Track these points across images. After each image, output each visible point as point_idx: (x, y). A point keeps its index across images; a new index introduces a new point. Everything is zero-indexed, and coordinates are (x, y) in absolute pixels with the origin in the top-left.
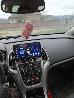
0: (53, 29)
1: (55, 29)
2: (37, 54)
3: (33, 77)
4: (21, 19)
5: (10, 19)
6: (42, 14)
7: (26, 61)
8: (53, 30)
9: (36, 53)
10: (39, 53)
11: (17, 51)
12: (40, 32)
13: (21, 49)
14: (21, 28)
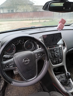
0: (47, 19)
1: (48, 19)
3: (57, 58)
4: (13, 9)
6: (34, 4)
7: (52, 47)
8: (47, 21)
12: (34, 23)
14: (13, 18)
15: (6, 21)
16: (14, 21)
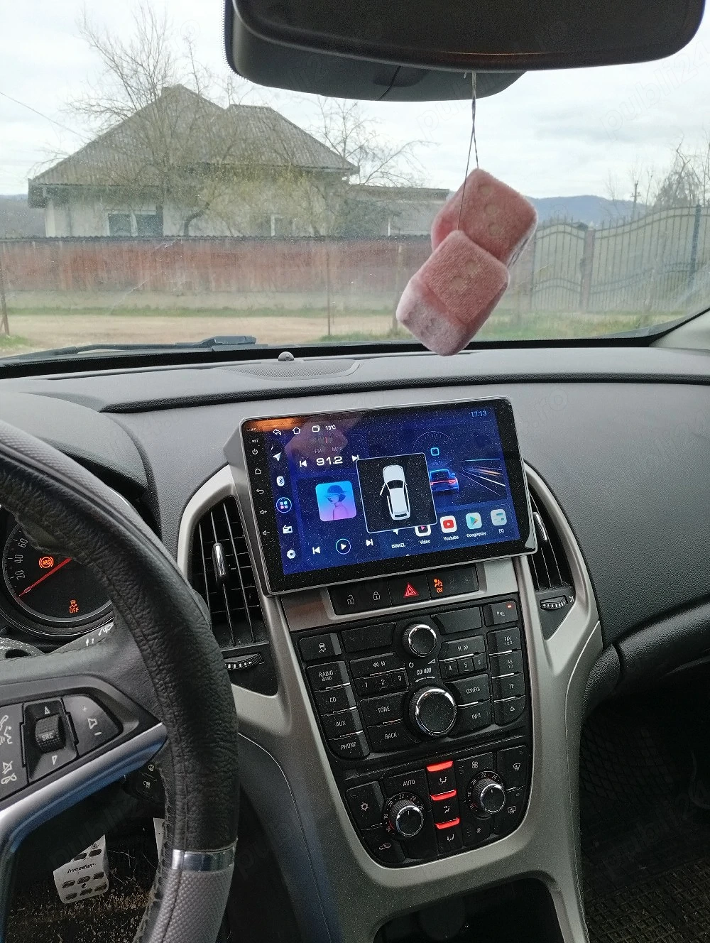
2: (486, 519)
3: (449, 764)
4: (151, 210)
5: (42, 204)
7: (376, 596)
9: (477, 516)
10: (499, 517)
11: (280, 481)
13: (320, 462)
14: (156, 290)
15: (87, 311)
16: (157, 312)
